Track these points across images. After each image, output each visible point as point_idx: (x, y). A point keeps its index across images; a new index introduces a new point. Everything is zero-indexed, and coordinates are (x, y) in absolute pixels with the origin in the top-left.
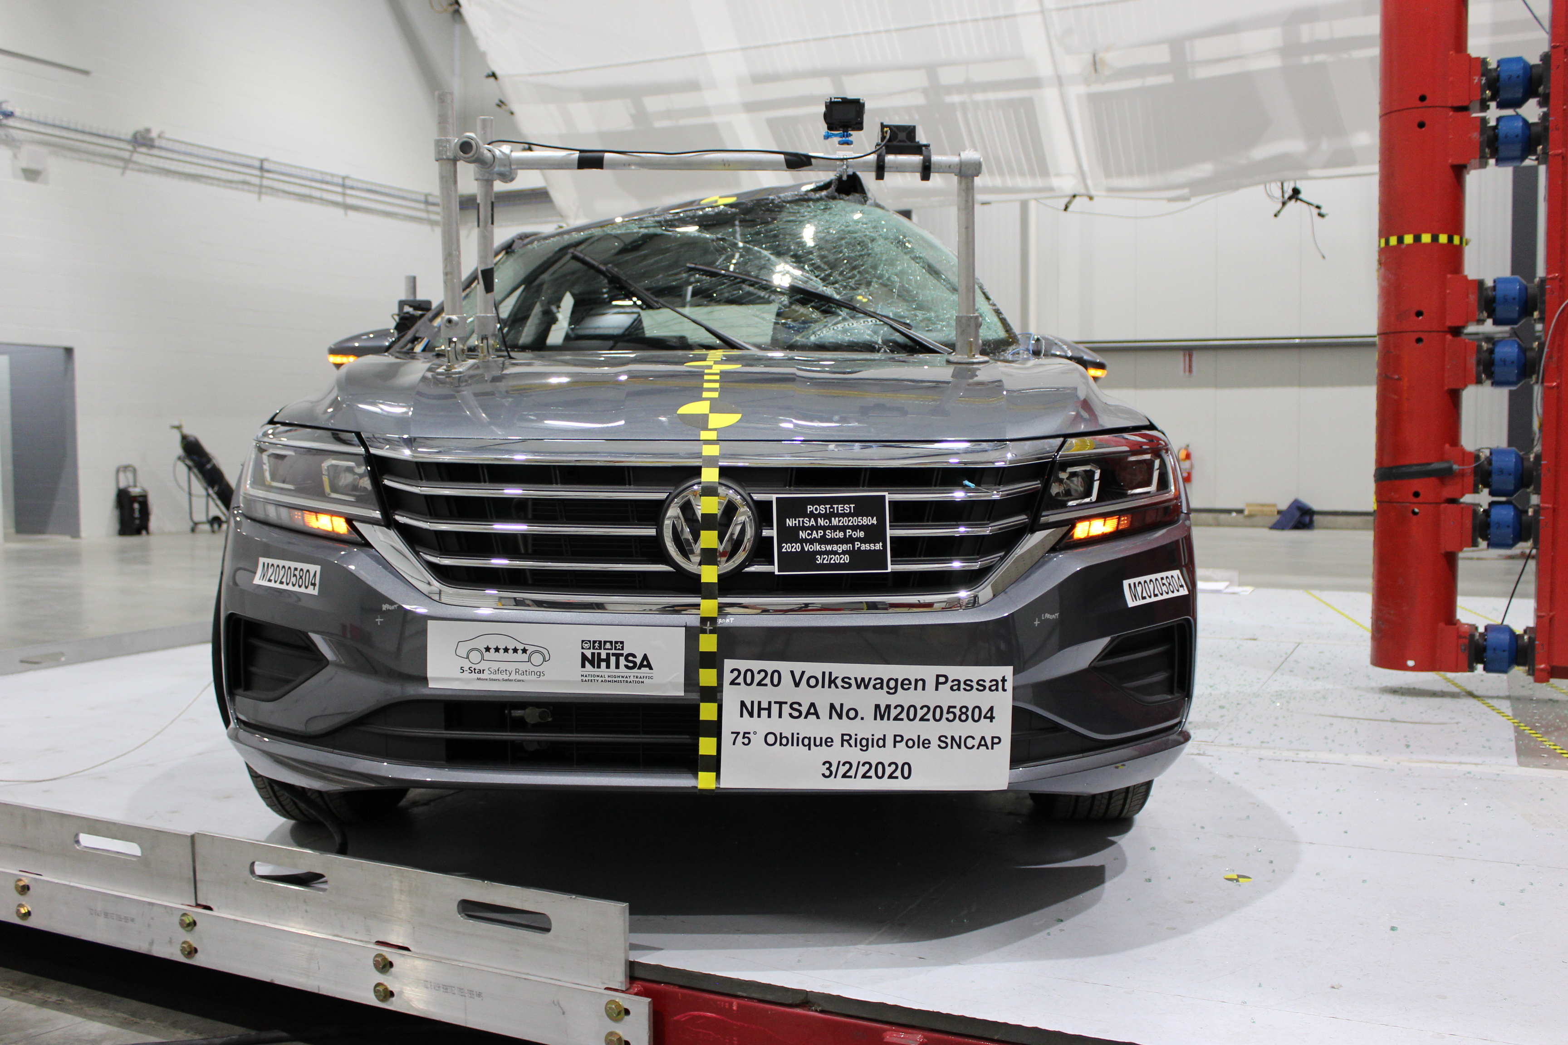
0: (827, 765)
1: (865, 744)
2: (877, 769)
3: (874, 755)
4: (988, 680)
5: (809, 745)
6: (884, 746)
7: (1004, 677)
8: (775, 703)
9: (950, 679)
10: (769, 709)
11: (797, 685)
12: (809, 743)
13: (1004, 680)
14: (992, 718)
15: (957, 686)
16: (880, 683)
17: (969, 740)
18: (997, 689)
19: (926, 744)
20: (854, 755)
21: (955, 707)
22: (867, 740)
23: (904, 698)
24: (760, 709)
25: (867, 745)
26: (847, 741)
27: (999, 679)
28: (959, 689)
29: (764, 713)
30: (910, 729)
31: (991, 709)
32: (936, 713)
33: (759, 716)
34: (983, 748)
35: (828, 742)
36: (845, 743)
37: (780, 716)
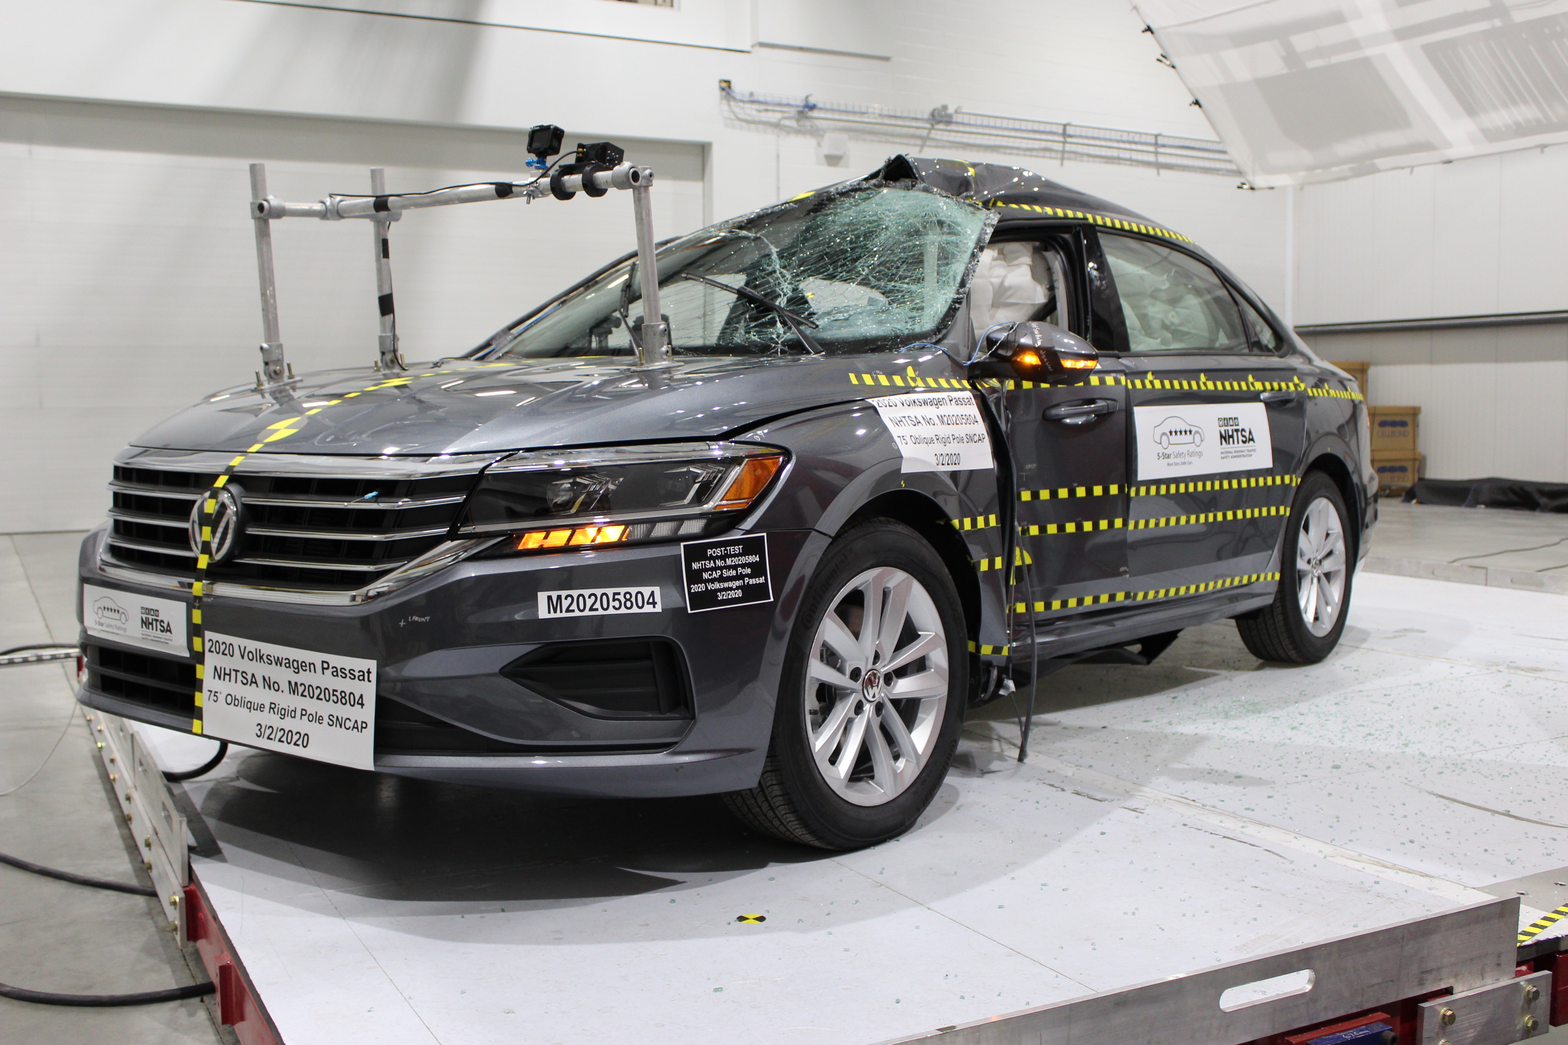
0: (259, 727)
1: (284, 713)
2: (287, 735)
3: (288, 724)
4: (357, 671)
5: (250, 708)
6: (295, 717)
7: (369, 669)
8: (234, 670)
9: (331, 667)
10: (230, 675)
11: (243, 657)
12: (250, 706)
13: (369, 672)
14: (362, 705)
15: (336, 673)
16: (289, 664)
17: (348, 721)
18: (364, 679)
19: (320, 720)
20: (274, 720)
21: (337, 691)
22: (285, 710)
23: (304, 678)
24: (225, 674)
25: (284, 715)
26: (273, 709)
27: (366, 671)
28: (337, 675)
29: (227, 677)
30: (313, 706)
31: (361, 697)
32: (325, 695)
33: (224, 680)
34: (355, 730)
35: (261, 707)
36: (272, 710)
37: (236, 682)
